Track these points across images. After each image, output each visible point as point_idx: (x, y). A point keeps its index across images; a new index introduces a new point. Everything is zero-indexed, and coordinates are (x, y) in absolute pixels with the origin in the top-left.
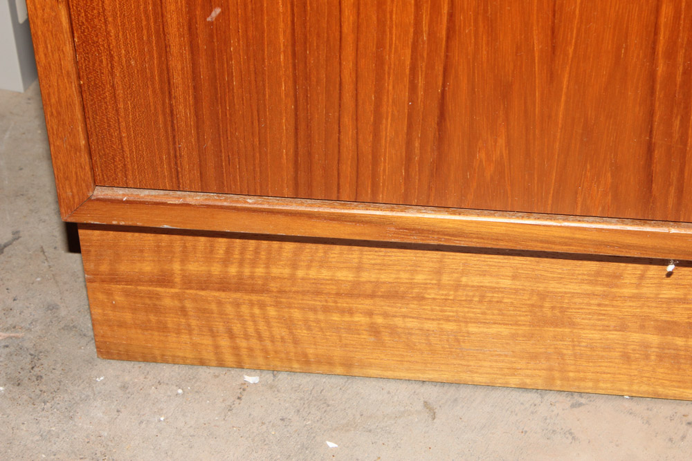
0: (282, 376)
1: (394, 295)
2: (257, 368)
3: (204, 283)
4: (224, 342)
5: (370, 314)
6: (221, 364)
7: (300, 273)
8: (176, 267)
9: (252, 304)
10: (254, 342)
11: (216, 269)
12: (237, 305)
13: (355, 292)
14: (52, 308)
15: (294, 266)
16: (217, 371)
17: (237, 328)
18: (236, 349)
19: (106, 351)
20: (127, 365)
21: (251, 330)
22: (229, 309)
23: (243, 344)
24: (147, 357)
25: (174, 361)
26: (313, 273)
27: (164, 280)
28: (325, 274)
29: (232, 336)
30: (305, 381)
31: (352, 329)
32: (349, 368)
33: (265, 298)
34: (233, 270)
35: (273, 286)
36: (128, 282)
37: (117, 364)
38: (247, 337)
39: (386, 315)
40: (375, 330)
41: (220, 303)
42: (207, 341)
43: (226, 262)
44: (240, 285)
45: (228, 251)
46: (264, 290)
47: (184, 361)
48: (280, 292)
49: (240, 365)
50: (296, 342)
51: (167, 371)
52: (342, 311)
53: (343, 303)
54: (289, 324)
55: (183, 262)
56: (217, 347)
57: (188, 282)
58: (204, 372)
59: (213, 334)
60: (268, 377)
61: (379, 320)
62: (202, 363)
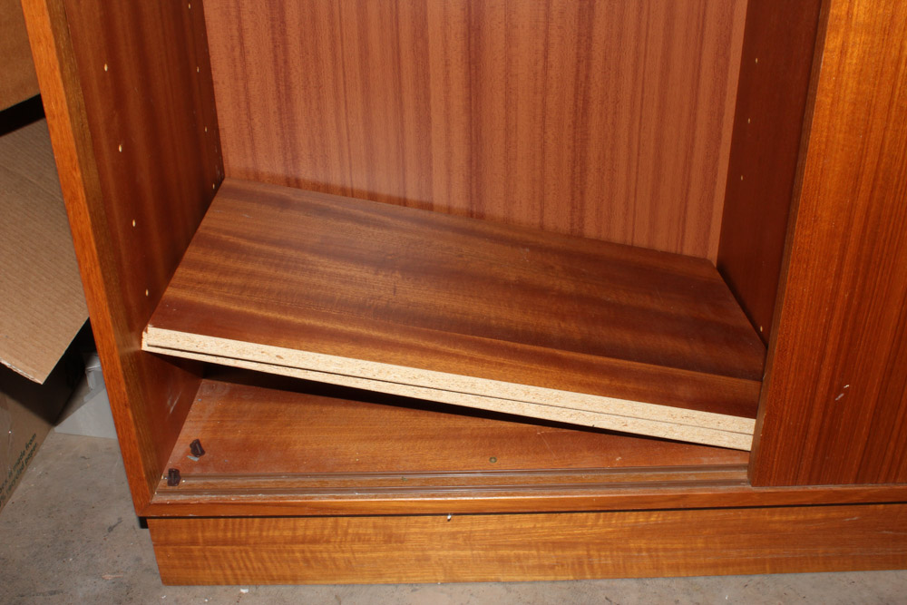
0: (261, 588)
1: (314, 541)
2: (247, 584)
3: (215, 542)
4: (229, 572)
5: (303, 552)
6: (228, 583)
7: (264, 534)
8: (200, 535)
9: (241, 551)
10: (244, 571)
11: (220, 535)
12: (234, 552)
13: (294, 541)
14: (138, 559)
15: (261, 530)
16: (225, 587)
17: (234, 564)
18: (235, 576)
19: (167, 581)
20: (178, 588)
21: (242, 565)
22: (230, 555)
23: (238, 572)
24: (189, 583)
25: (203, 583)
26: (271, 533)
27: (194, 542)
28: (277, 533)
29: (232, 568)
30: (273, 589)
31: (295, 561)
32: (295, 580)
33: (248, 548)
34: (229, 535)
35: (252, 541)
36: (176, 544)
37: (172, 588)
38: (240, 569)
39: (311, 552)
40: (306, 560)
41: (224, 552)
42: (219, 572)
43: (225, 530)
44: (234, 542)
45: (226, 525)
46: (246, 544)
47: (209, 584)
48: (255, 543)
49: (238, 584)
50: (266, 569)
51: (199, 590)
52: (288, 552)
53: (288, 547)
54: (262, 560)
55: (203, 532)
56: (225, 575)
57: (206, 542)
58: (219, 589)
59: (222, 568)
60: (254, 589)
61: (309, 555)
62: (218, 584)
